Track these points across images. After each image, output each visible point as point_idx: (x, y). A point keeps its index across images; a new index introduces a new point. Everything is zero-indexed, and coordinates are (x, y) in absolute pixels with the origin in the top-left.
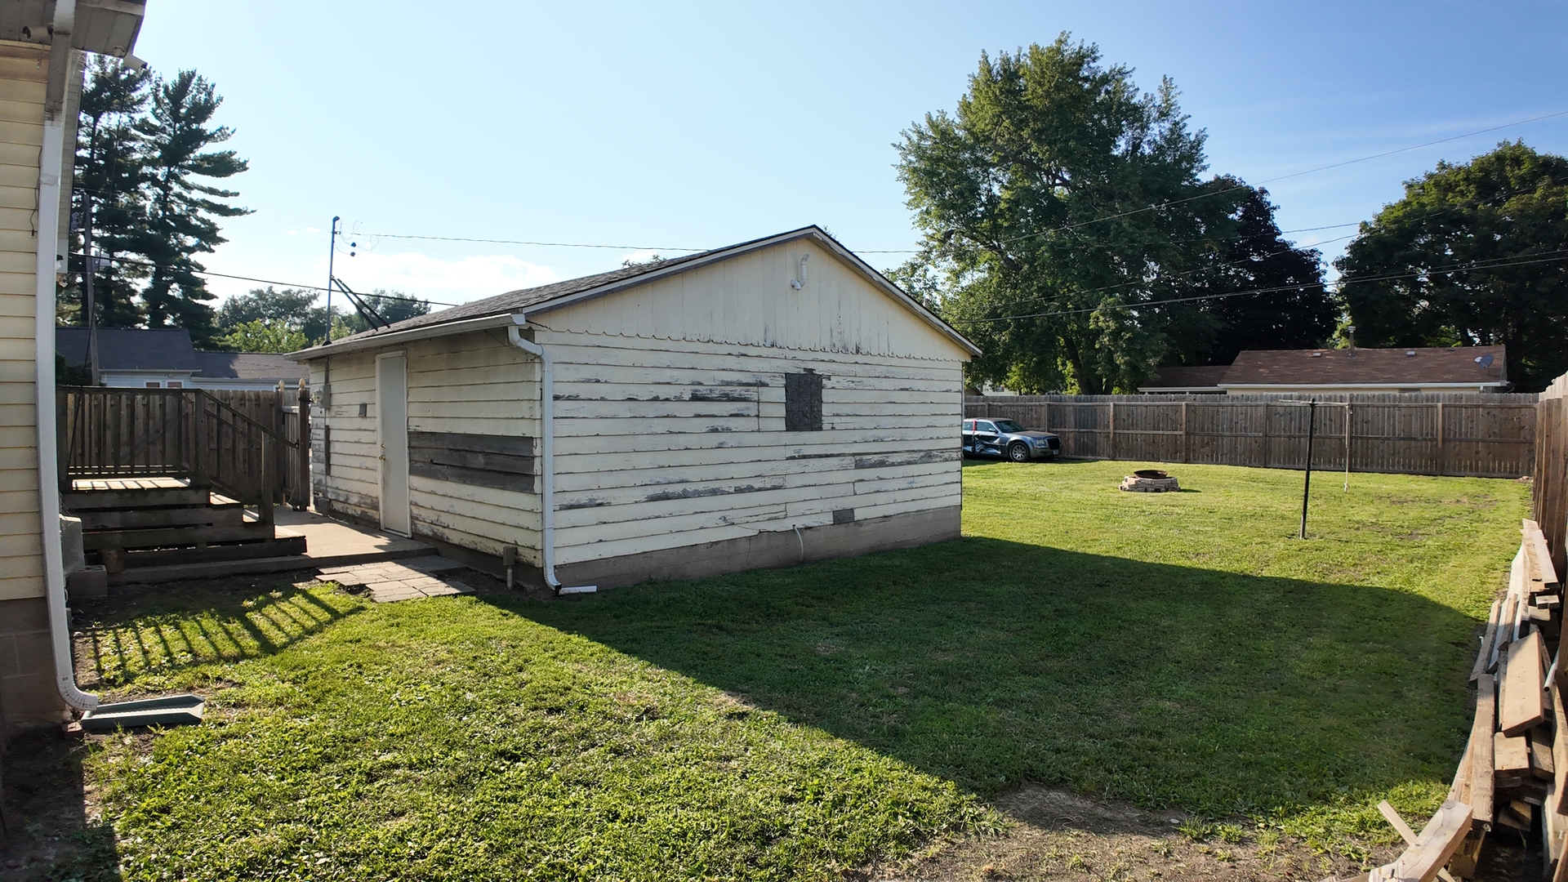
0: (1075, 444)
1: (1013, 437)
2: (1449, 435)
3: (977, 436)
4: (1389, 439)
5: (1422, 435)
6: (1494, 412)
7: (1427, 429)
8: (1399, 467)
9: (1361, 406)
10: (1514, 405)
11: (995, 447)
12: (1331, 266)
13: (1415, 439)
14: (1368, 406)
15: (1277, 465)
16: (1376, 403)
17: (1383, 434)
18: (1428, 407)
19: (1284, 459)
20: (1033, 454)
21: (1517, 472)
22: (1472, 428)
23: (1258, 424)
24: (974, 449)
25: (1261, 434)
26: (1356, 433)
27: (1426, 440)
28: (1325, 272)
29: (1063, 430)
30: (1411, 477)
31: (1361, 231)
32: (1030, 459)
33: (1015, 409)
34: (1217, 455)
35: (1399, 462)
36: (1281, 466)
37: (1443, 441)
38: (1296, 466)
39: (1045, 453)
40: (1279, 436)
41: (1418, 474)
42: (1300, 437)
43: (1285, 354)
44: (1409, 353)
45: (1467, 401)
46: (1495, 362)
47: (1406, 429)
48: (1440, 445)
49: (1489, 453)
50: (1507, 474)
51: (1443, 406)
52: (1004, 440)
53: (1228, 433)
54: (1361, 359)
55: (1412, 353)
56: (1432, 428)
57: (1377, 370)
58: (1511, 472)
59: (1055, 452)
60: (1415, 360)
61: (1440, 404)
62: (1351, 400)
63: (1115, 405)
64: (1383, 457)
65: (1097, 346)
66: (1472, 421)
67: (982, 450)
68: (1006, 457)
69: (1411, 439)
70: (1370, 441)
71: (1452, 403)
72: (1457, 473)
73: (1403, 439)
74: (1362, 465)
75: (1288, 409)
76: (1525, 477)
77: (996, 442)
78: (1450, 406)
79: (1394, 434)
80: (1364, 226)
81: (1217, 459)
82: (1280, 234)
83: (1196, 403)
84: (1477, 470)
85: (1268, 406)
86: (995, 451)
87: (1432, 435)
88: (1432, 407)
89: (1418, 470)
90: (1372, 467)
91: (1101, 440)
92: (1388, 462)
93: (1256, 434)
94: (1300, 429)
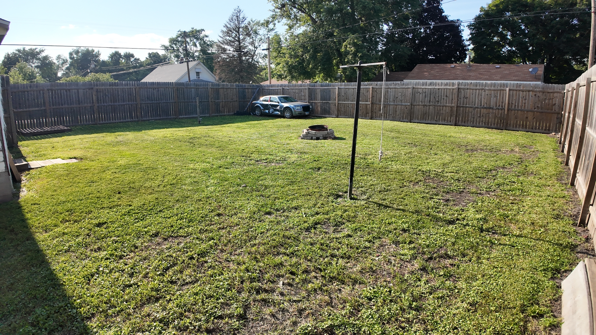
0: (321, 109)
1: (285, 105)
2: (511, 107)
3: (270, 105)
4: (477, 108)
5: (496, 106)
6: (538, 94)
7: (499, 102)
8: (482, 124)
9: (464, 89)
10: (550, 91)
11: (278, 110)
12: (466, 27)
13: (492, 109)
14: (468, 89)
15: (417, 121)
16: (472, 87)
17: (475, 105)
18: (501, 90)
19: (421, 118)
20: (294, 114)
21: (549, 130)
22: (525, 103)
23: (408, 98)
24: (269, 111)
25: (409, 104)
26: (460, 104)
27: (498, 109)
28: (463, 30)
29: (315, 101)
30: (487, 130)
31: (480, 11)
32: (293, 117)
33: (294, 91)
34: (386, 115)
35: (482, 121)
36: (418, 121)
37: (508, 110)
38: (427, 122)
39: (300, 113)
40: (419, 105)
41: (492, 128)
42: (429, 106)
43: (438, 66)
44: (497, 66)
45: (523, 87)
46: (539, 72)
47: (488, 103)
48: (506, 113)
49: (534, 118)
50: (543, 131)
51: (510, 90)
52: (282, 107)
53: (392, 103)
54: (474, 68)
55: (499, 66)
56: (502, 102)
57: (480, 74)
58: (545, 130)
59: (307, 113)
60: (499, 70)
61: (508, 89)
62: (458, 85)
63: (339, 88)
64: (474, 118)
65: (346, 60)
66: (526, 99)
67: (273, 112)
68: (282, 116)
69: (490, 108)
70: (467, 109)
71: (515, 88)
72: (514, 129)
73: (486, 108)
74: (462, 122)
75: (424, 90)
76: (553, 133)
77: (278, 108)
78: (513, 90)
79: (481, 105)
80: (482, 9)
81: (386, 117)
82: (444, 12)
83: (377, 87)
84: (526, 128)
85: (413, 88)
86: (278, 112)
87: (502, 106)
88: (503, 90)
89: (492, 126)
90: (467, 123)
91: (332, 107)
92: (476, 120)
93: (406, 104)
94: (430, 101)
